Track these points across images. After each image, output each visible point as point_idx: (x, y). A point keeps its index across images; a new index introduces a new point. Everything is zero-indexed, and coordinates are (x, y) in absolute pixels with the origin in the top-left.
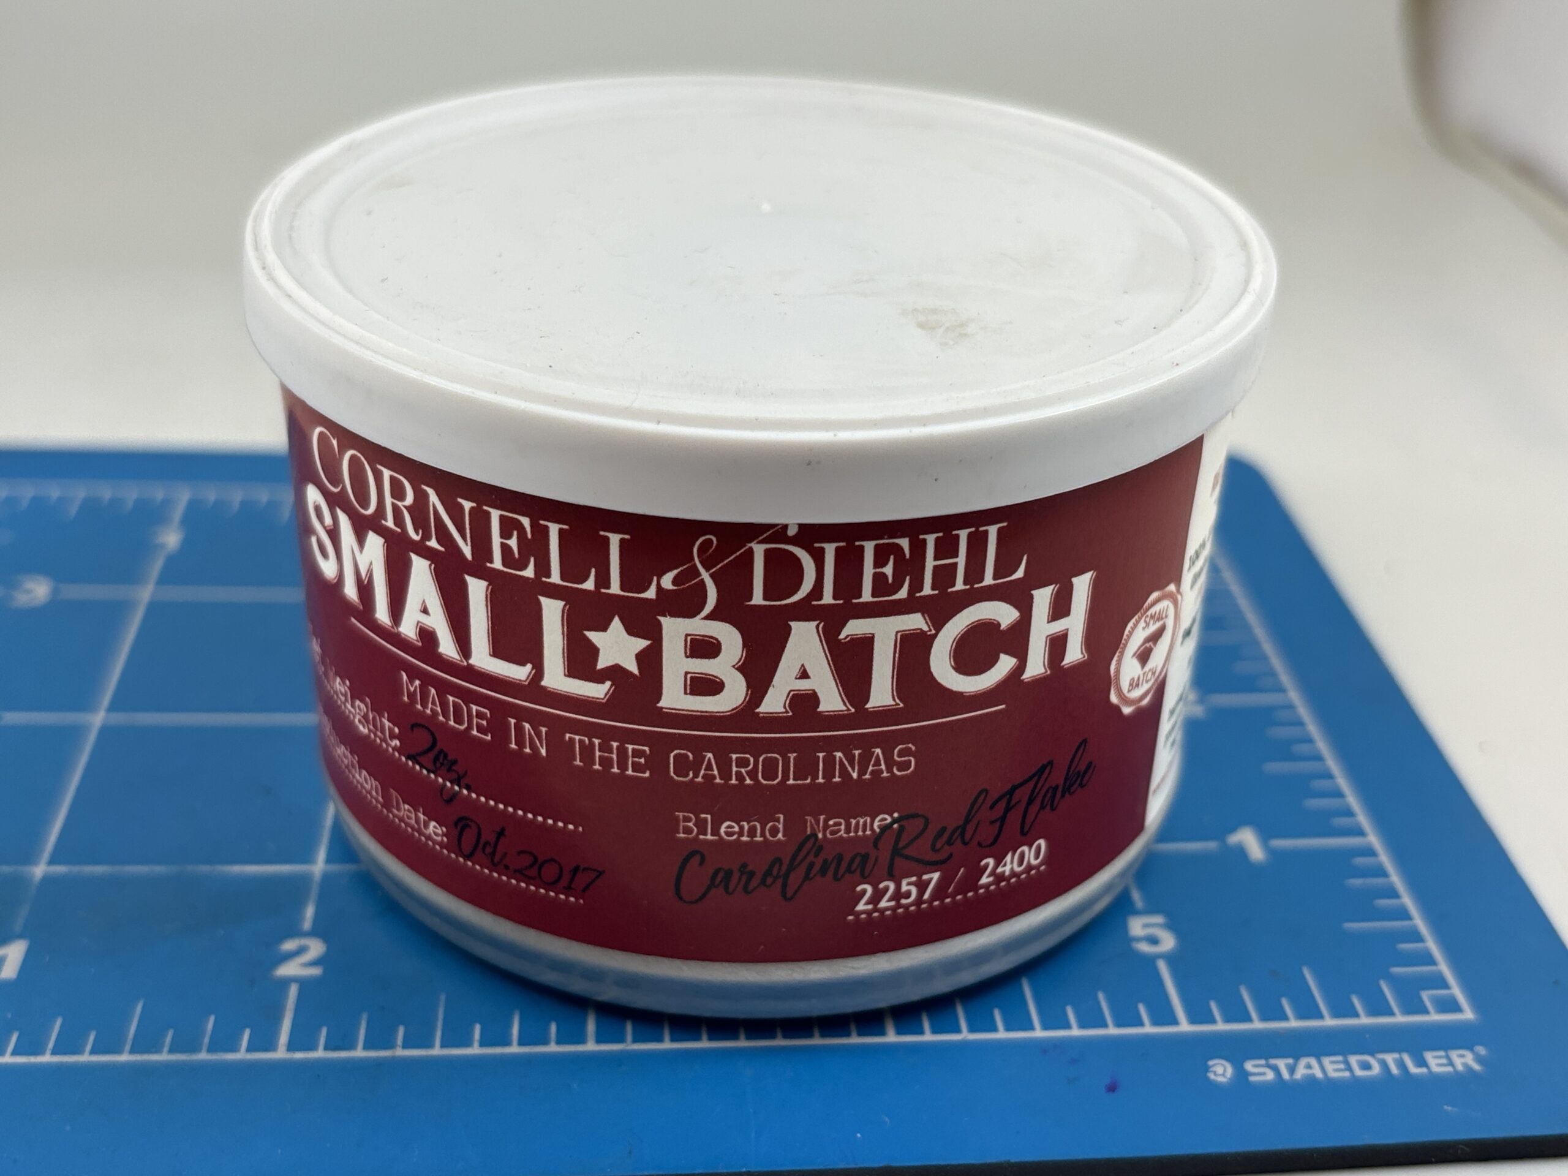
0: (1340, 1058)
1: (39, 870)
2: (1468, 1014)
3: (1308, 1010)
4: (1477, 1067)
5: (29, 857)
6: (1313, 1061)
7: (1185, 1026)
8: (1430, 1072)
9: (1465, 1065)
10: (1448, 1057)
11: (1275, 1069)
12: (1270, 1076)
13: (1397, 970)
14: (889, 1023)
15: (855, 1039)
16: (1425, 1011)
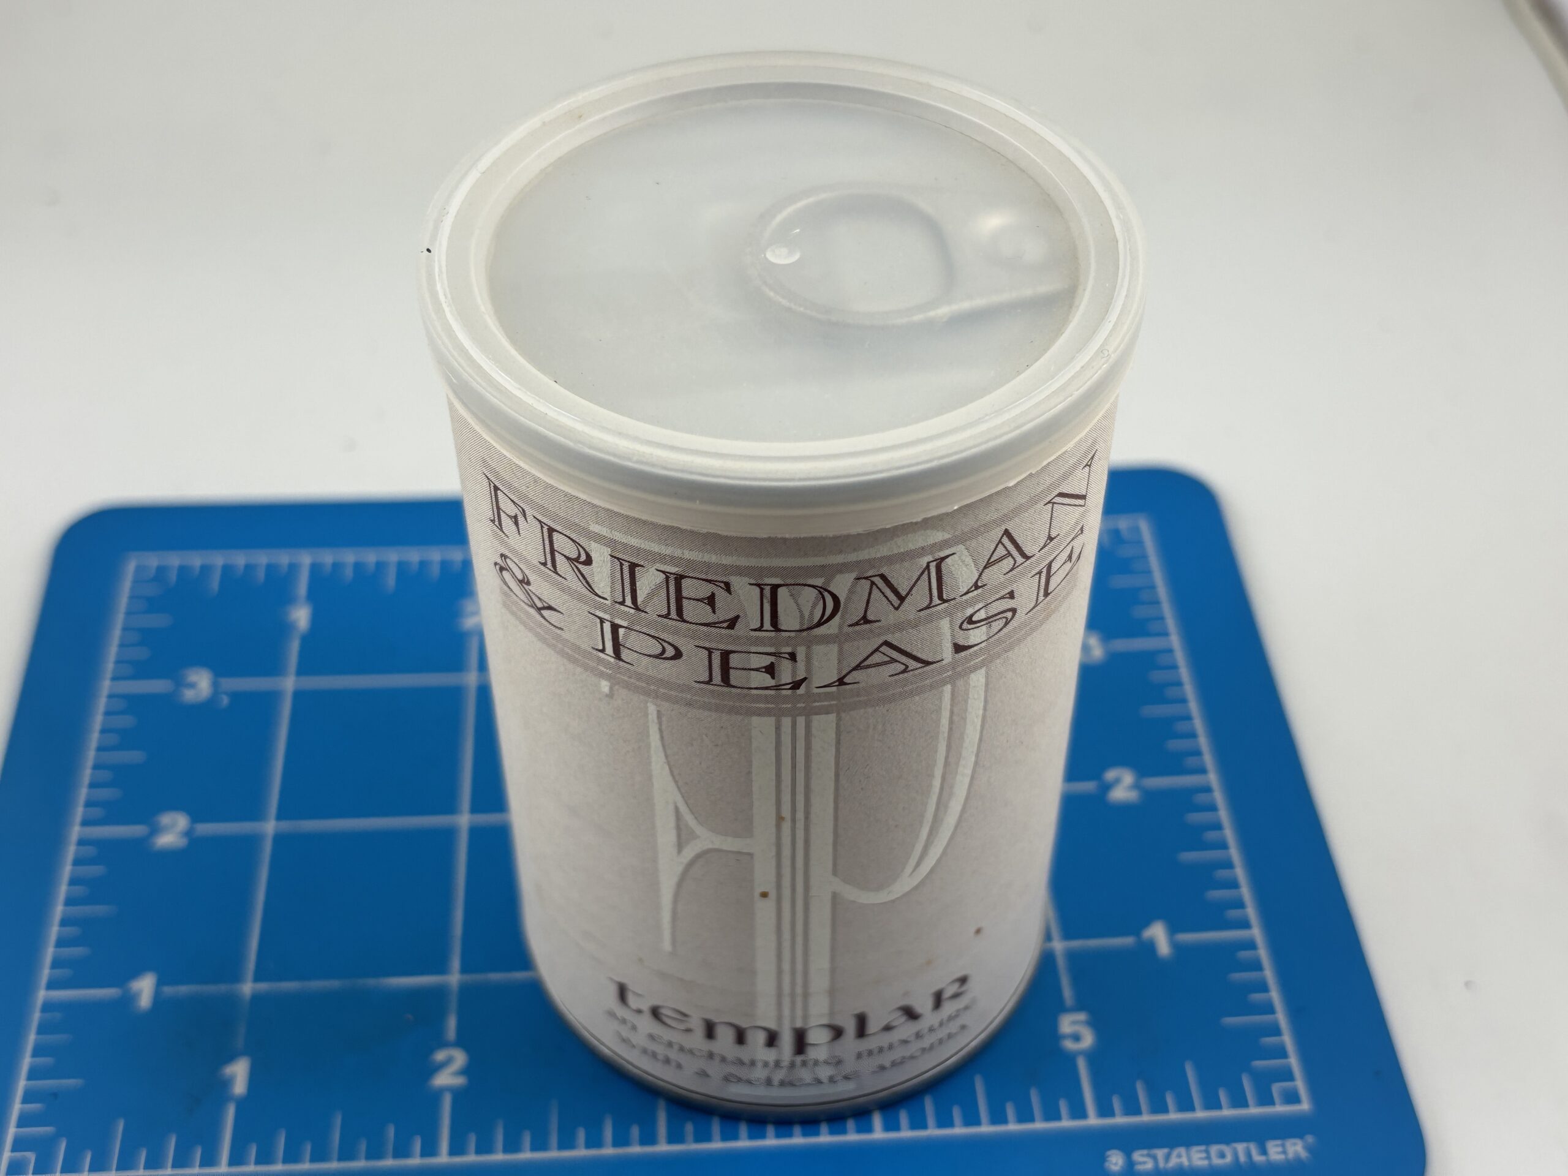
0: (1203, 1148)
1: (247, 988)
2: (1305, 1106)
3: (1186, 1105)
4: (1303, 1154)
5: (236, 977)
6: (1182, 1150)
7: (1093, 1120)
8: (1268, 1160)
9: (1296, 1152)
10: (1283, 1146)
11: (1154, 1158)
12: (1149, 1165)
13: (1259, 1064)
14: (877, 1120)
15: (852, 1137)
16: (1271, 1103)
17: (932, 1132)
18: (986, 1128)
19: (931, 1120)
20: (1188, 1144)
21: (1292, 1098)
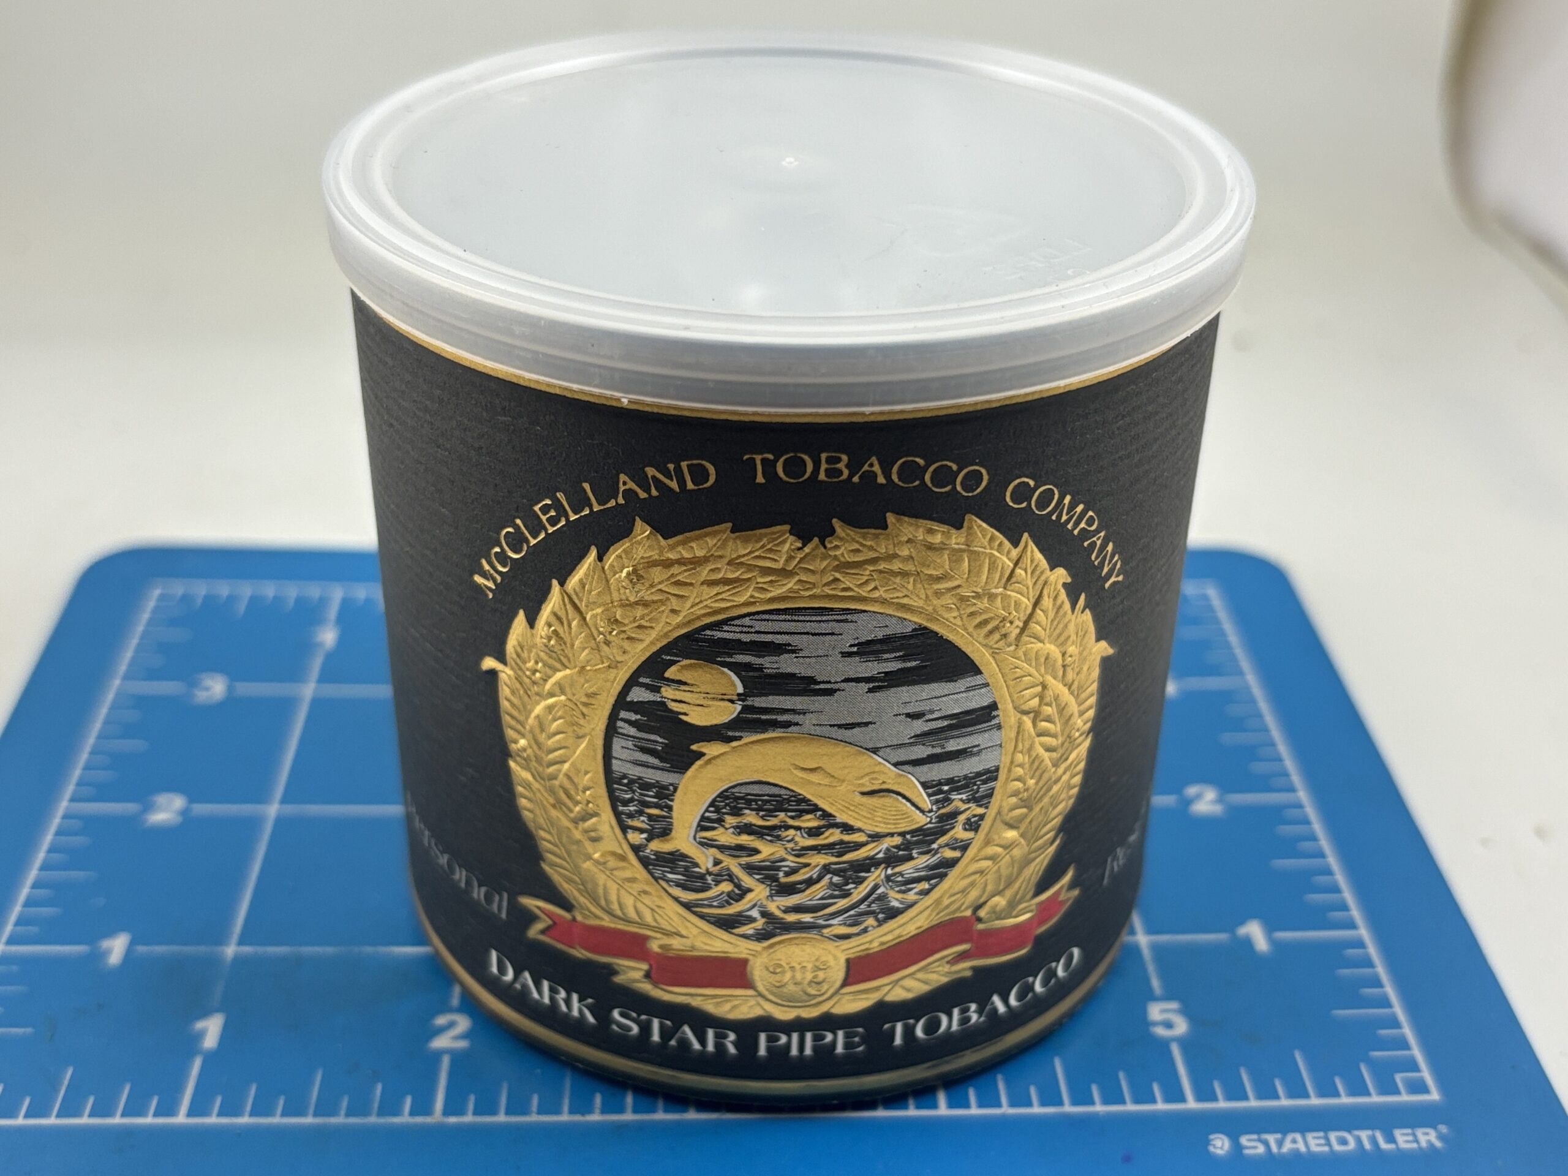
0: (1321, 1134)
1: (230, 950)
2: (1435, 1096)
3: (1298, 1092)
4: (1438, 1144)
5: (221, 939)
6: (1298, 1137)
7: (1192, 1104)
8: (1398, 1148)
9: (1429, 1142)
10: (1414, 1135)
11: (1266, 1143)
12: (1261, 1149)
13: (1375, 1054)
14: (942, 1098)
15: (912, 1112)
16: (1397, 1092)
17: (1006, 1109)
18: (1068, 1108)
19: (1004, 1099)
20: (1303, 1131)
21: (1419, 1087)
